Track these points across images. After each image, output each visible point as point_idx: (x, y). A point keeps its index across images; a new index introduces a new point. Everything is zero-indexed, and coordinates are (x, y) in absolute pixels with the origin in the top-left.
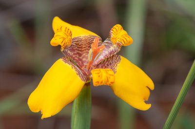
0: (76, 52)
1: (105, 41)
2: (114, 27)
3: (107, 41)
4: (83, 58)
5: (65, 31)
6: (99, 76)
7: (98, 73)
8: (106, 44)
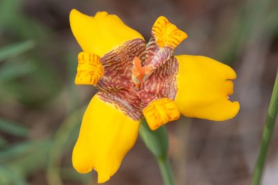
0: (114, 74)
1: (150, 43)
2: (155, 25)
3: (152, 42)
4: (127, 73)
5: (90, 60)
6: (156, 118)
7: (154, 114)
8: (152, 47)
